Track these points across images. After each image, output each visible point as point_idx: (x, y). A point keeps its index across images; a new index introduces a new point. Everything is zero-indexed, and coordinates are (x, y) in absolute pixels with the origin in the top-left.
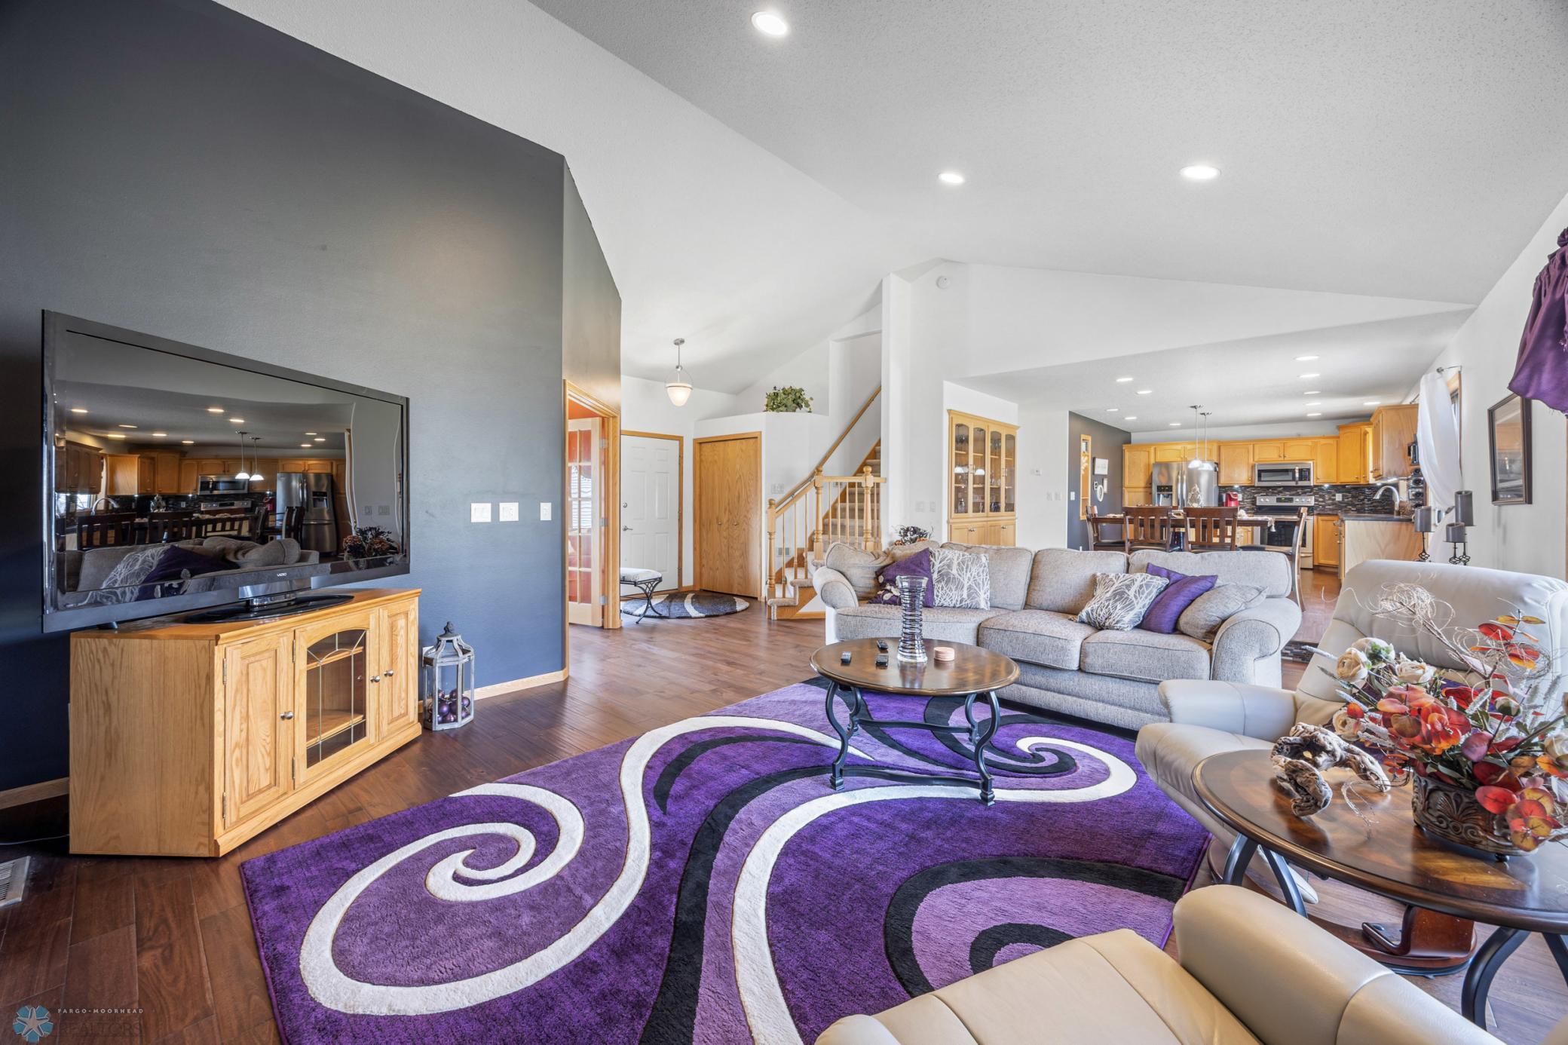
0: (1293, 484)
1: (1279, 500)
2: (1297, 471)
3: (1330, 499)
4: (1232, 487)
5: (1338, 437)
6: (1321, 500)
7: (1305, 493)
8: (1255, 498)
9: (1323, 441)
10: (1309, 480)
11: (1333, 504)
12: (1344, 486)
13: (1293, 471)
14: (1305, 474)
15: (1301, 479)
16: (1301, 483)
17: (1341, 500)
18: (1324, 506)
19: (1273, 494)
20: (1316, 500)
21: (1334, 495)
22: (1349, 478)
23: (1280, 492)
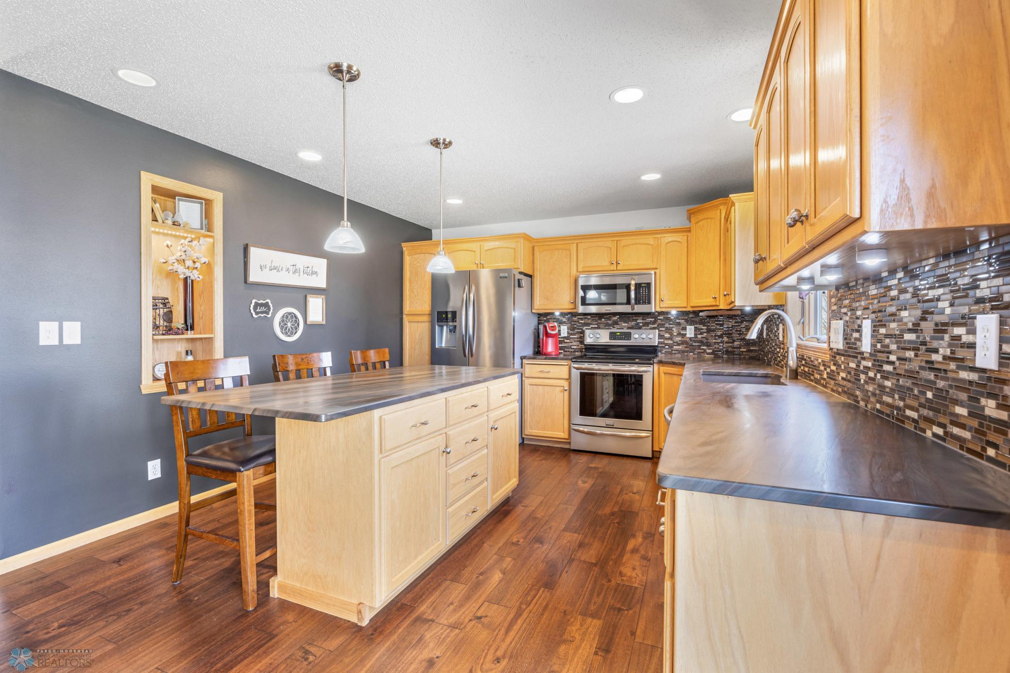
0: (626, 309)
1: (613, 336)
2: (633, 288)
3: (679, 334)
4: (552, 314)
5: (689, 230)
6: (667, 335)
7: (646, 324)
8: (583, 332)
9: (669, 238)
10: (649, 303)
11: (683, 343)
12: (696, 313)
13: (628, 287)
14: (644, 292)
15: (638, 302)
16: (639, 308)
17: (693, 336)
18: (671, 346)
19: (607, 326)
20: (660, 336)
21: (685, 329)
22: (703, 300)
23: (615, 323)
